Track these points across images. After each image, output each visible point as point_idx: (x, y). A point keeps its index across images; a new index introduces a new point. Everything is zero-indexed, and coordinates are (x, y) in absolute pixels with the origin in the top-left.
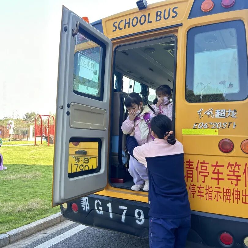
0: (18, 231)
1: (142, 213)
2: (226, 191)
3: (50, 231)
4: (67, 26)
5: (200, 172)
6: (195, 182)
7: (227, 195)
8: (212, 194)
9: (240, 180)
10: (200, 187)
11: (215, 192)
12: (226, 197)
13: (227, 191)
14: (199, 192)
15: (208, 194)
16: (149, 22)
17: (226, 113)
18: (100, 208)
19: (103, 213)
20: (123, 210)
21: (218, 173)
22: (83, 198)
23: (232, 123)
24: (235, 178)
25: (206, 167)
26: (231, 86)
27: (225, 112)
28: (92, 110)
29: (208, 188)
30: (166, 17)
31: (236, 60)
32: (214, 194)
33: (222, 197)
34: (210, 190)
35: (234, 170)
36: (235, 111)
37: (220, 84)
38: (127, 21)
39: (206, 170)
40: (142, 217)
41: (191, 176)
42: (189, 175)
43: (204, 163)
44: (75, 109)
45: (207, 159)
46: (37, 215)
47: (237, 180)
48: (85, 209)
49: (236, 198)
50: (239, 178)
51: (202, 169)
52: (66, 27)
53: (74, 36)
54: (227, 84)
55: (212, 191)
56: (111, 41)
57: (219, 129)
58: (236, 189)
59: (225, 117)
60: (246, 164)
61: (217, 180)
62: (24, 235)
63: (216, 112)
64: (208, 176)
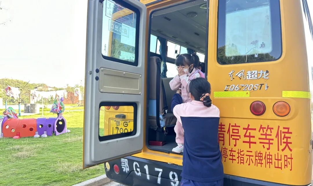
1: (176, 175)
2: (258, 155)
5: (232, 135)
6: (227, 146)
7: (259, 159)
9: (272, 144)
10: (231, 151)
11: (246, 155)
12: (258, 161)
13: (259, 155)
14: (230, 155)
15: (240, 158)
17: (258, 74)
18: (138, 170)
19: (141, 174)
20: (159, 172)
21: (250, 137)
22: (122, 160)
23: (264, 84)
24: (267, 141)
25: (238, 130)
26: (263, 45)
27: (256, 73)
28: (124, 75)
29: (239, 152)
31: (268, 18)
32: (246, 158)
33: (254, 161)
34: (242, 153)
35: (266, 133)
36: (267, 72)
37: (252, 44)
39: (238, 133)
40: (176, 179)
41: (222, 139)
42: (220, 139)
43: (236, 126)
44: (105, 74)
45: (238, 122)
46: (89, 174)
47: (269, 143)
48: (125, 171)
49: (268, 162)
50: (271, 141)
51: (233, 133)
53: (102, 3)
54: (260, 43)
55: (243, 155)
56: (145, 6)
57: (251, 91)
58: (268, 153)
59: (257, 78)
60: (279, 127)
61: (249, 144)
63: (248, 73)
64: (240, 139)
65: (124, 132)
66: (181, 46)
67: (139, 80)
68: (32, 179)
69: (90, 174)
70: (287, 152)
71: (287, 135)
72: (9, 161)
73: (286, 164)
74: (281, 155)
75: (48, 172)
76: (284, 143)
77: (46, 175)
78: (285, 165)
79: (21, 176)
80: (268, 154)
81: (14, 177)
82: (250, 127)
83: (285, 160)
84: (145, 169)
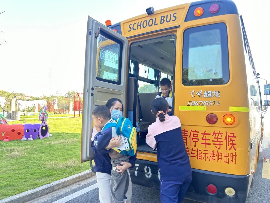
0: (59, 182)
1: (150, 169)
2: (212, 153)
3: (83, 183)
4: (91, 30)
5: (193, 139)
6: (189, 146)
7: (212, 156)
9: (222, 145)
10: (192, 150)
11: (204, 153)
12: (212, 158)
13: (213, 153)
14: (192, 153)
15: (198, 155)
16: (155, 24)
21: (206, 139)
23: (216, 101)
24: (219, 143)
25: (197, 134)
26: (216, 73)
27: (211, 93)
28: (111, 91)
29: (198, 151)
30: (168, 20)
31: (220, 53)
32: (203, 155)
33: (209, 157)
34: (200, 152)
35: (218, 137)
36: (219, 92)
37: (208, 72)
38: (140, 24)
39: (197, 137)
40: (150, 172)
41: (186, 141)
43: (196, 132)
44: (98, 91)
45: (198, 129)
46: (74, 171)
47: (220, 145)
49: (219, 158)
50: (221, 143)
51: (194, 136)
52: (91, 31)
53: (96, 38)
54: (213, 72)
55: (201, 153)
56: (127, 39)
57: (207, 106)
59: (211, 97)
60: (227, 132)
61: (205, 145)
62: (64, 186)
63: (205, 93)
64: (199, 141)
66: (149, 67)
67: (121, 95)
68: (27, 175)
69: (75, 170)
70: (233, 151)
71: (233, 138)
72: (5, 160)
73: (232, 160)
74: (228, 153)
75: (39, 169)
76: (231, 144)
77: (38, 171)
78: (231, 160)
79: (18, 172)
80: (220, 152)
81: (12, 172)
82: (206, 133)
83: (231, 157)
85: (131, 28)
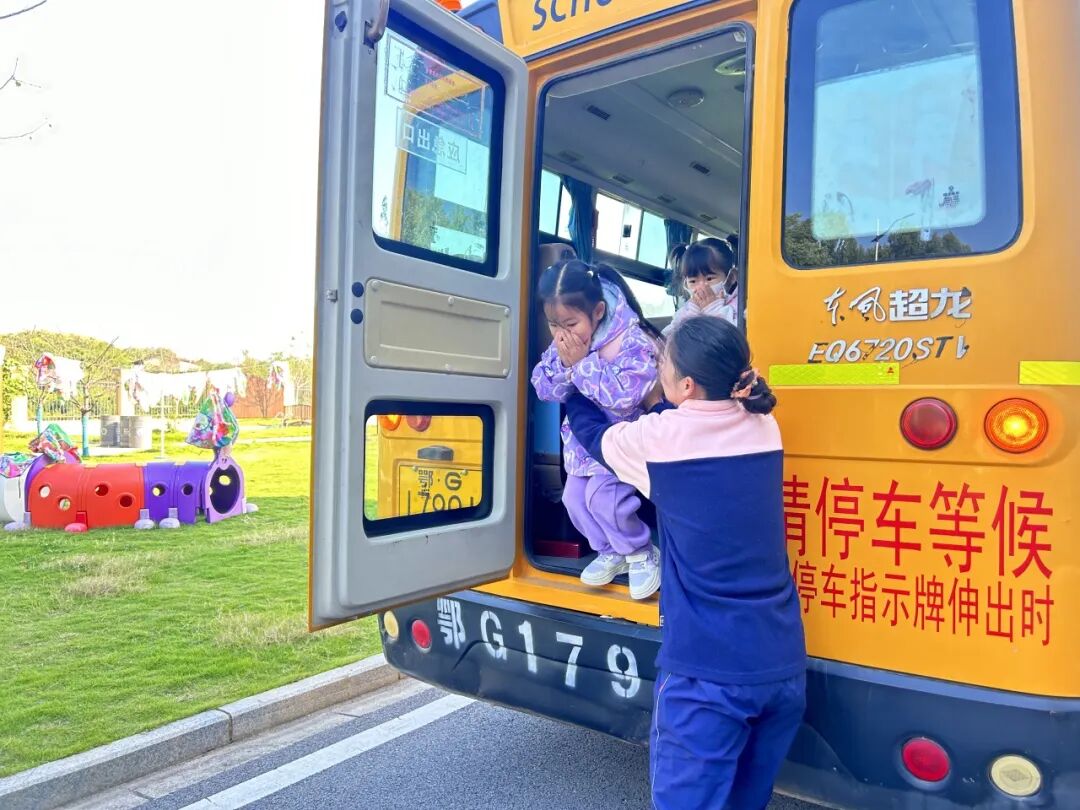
0: (257, 703)
1: (631, 659)
2: (925, 591)
3: (359, 709)
4: (345, 9)
5: (833, 520)
6: (813, 556)
7: (929, 605)
8: (873, 599)
9: (978, 550)
10: (830, 574)
11: (885, 590)
12: (928, 611)
13: (931, 590)
14: (826, 590)
15: (859, 599)
17: (932, 302)
18: (498, 638)
19: (508, 653)
20: (570, 647)
21: (898, 524)
22: (443, 604)
23: (951, 338)
24: (962, 541)
25: (855, 500)
26: (951, 198)
27: (925, 297)
28: (451, 305)
29: (859, 578)
31: (971, 100)
32: (881, 599)
33: (911, 609)
34: (869, 583)
35: (957, 512)
36: (966, 293)
37: (911, 194)
39: (855, 511)
40: (632, 671)
41: (798, 532)
42: (791, 531)
43: (846, 486)
44: (384, 303)
45: (857, 474)
46: (324, 654)
47: (969, 549)
48: (451, 641)
49: (964, 616)
50: (975, 542)
51: (837, 510)
52: (343, 13)
53: (373, 47)
54: (940, 190)
55: (874, 590)
56: (523, 62)
57: (906, 363)
58: (963, 584)
59: (926, 317)
60: (1005, 490)
61: (892, 551)
62: (279, 718)
63: (894, 299)
64: (861, 534)
65: (447, 508)
66: (644, 211)
67: (501, 325)
68: (133, 669)
69: (329, 652)
70: (1033, 578)
71: (1035, 520)
72: (54, 606)
73: (1028, 622)
74: (1011, 591)
75: (185, 645)
76: (1022, 546)
77: (178, 654)
78: (1025, 627)
79: (94, 658)
80: (965, 586)
81: (71, 659)
82: (899, 491)
83: (1025, 609)
84: (521, 638)
85: (542, 12)
